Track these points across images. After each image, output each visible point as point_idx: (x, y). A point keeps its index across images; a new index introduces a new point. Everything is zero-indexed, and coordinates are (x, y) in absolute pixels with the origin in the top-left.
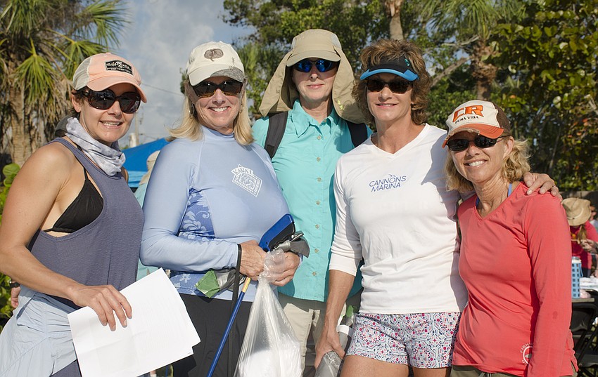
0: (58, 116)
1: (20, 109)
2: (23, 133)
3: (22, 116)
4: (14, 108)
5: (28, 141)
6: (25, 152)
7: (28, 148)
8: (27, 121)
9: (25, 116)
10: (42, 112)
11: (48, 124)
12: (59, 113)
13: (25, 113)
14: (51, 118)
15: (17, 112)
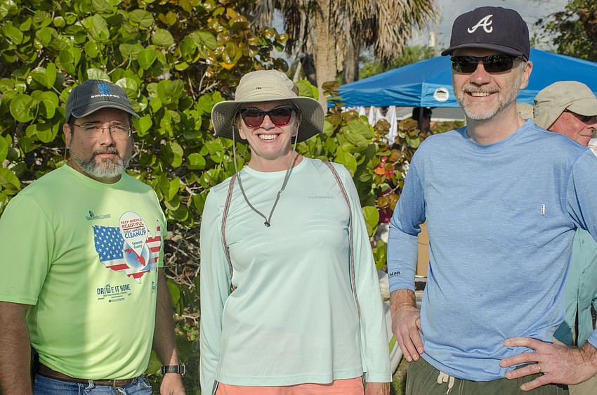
0: (366, 12)
1: (326, 6)
2: (328, 33)
3: (327, 14)
4: (319, 4)
5: (332, 42)
6: (328, 56)
7: (332, 51)
8: (332, 20)
9: (330, 13)
10: (349, 8)
11: (355, 22)
12: (368, 8)
13: (330, 10)
14: (359, 15)
15: (322, 9)
